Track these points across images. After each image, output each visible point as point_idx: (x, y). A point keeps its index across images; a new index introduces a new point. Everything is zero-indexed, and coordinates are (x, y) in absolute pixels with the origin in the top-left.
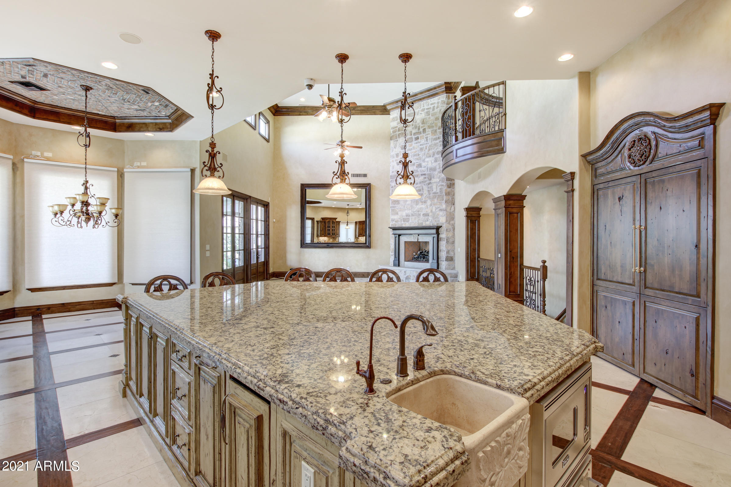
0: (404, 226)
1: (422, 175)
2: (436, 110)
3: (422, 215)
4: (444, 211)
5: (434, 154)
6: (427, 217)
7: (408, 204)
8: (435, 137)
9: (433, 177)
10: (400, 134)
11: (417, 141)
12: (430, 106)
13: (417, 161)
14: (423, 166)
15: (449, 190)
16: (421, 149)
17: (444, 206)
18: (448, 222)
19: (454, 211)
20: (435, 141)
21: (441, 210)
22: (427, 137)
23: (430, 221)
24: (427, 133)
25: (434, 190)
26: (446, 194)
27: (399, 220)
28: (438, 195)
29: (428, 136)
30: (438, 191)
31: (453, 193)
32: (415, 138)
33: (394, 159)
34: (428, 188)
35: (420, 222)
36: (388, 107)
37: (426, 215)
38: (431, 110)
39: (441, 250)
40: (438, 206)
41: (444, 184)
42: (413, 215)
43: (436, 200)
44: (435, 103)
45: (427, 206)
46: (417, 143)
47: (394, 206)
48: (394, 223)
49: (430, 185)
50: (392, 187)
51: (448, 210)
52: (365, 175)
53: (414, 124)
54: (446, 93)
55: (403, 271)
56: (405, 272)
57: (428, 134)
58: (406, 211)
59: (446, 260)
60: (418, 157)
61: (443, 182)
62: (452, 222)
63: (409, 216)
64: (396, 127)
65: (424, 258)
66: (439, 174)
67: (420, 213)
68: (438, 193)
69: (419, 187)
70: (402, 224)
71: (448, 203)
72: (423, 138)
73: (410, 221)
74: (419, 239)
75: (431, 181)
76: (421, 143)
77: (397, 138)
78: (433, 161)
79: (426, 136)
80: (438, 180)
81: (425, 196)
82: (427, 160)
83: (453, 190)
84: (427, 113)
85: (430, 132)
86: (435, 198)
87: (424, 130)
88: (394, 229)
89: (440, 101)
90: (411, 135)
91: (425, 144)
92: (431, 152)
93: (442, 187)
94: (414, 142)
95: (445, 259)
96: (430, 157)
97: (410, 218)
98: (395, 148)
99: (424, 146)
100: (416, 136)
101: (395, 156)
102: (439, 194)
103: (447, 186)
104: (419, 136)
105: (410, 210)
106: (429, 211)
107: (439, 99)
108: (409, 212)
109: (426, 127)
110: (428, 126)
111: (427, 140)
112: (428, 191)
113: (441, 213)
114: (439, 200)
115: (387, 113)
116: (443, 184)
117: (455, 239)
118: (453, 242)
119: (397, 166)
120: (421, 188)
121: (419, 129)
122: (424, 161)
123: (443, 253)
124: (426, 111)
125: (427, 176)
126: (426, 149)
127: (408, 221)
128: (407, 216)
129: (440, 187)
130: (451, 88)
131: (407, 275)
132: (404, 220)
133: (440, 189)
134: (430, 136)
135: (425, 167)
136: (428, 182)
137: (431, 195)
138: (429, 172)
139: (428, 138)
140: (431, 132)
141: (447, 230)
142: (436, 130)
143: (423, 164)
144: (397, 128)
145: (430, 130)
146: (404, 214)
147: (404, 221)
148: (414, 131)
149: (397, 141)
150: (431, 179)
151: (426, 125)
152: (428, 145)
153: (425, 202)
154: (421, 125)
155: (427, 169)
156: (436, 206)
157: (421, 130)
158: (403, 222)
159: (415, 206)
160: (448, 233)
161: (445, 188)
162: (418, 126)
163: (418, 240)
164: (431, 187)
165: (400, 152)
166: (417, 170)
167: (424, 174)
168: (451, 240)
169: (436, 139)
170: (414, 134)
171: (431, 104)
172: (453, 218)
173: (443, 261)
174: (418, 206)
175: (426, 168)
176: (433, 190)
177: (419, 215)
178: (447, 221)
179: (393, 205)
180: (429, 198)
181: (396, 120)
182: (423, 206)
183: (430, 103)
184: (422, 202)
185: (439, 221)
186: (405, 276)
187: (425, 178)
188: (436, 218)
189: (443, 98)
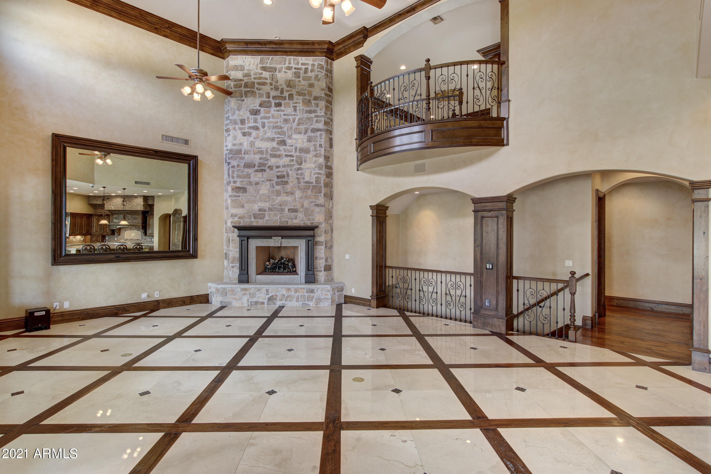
0: (255, 224)
1: (286, 156)
2: (309, 74)
3: (287, 210)
4: (322, 206)
5: (306, 132)
6: (295, 213)
7: (263, 194)
8: (308, 109)
9: (305, 161)
10: (248, 91)
11: (278, 108)
12: (300, 66)
13: (279, 136)
14: (288, 145)
15: (327, 180)
16: (286, 121)
17: (321, 200)
18: (326, 222)
19: (332, 208)
20: (308, 114)
21: (317, 205)
22: (296, 106)
23: (301, 218)
24: (295, 100)
25: (307, 179)
26: (325, 186)
27: (246, 216)
28: (313, 186)
29: (298, 105)
30: (314, 180)
31: (331, 185)
32: (275, 104)
33: (237, 127)
34: (297, 174)
35: (283, 220)
36: (229, 47)
37: (293, 211)
38: (302, 72)
39: (317, 258)
40: (313, 200)
41: (323, 172)
42: (270, 210)
43: (309, 192)
44: (308, 64)
45: (295, 198)
46: (278, 111)
47: (237, 194)
48: (236, 219)
49: (299, 172)
50: (233, 167)
51: (327, 206)
52: (186, 142)
53: (274, 83)
54: (326, 56)
55: (264, 291)
56: (267, 291)
57: (296, 103)
58: (259, 204)
59: (324, 271)
60: (280, 130)
61: (320, 169)
62: (330, 222)
63: (265, 211)
64: (241, 80)
65: (284, 269)
66: (314, 159)
67: (283, 207)
68: (312, 183)
69: (283, 172)
70: (252, 222)
71: (326, 197)
72: (289, 107)
73: (267, 218)
74: (283, 243)
75: (302, 166)
76: (285, 112)
77: (242, 97)
78: (305, 140)
79: (294, 105)
80: (313, 166)
81: (291, 184)
82: (295, 136)
83: (331, 180)
84: (295, 73)
85: (301, 101)
86: (308, 188)
87: (291, 97)
88: (240, 228)
89: (316, 64)
90: (269, 98)
91: (292, 115)
92: (302, 127)
93: (319, 176)
94: (273, 109)
95: (323, 269)
96: (301, 133)
97: (266, 213)
98: (239, 110)
99: (291, 117)
100: (277, 101)
101: (239, 121)
102: (314, 184)
103: (326, 175)
104: (283, 102)
105: (265, 202)
106: (299, 206)
107: (314, 61)
108: (266, 205)
109: (294, 92)
110: (297, 92)
111: (295, 110)
112: (297, 178)
113: (317, 209)
114: (314, 192)
115: (221, 55)
116: (320, 172)
117: (332, 243)
118: (331, 247)
119: (242, 137)
120: (285, 173)
121: (282, 92)
122: (290, 137)
123: (321, 261)
124: (293, 70)
125: (294, 158)
126: (294, 121)
127: (262, 218)
128: (260, 210)
129: (316, 176)
130: (333, 52)
131: (271, 295)
132: (255, 216)
133: (316, 178)
134: (300, 106)
135: (292, 146)
136: (297, 166)
137: (302, 184)
138: (298, 154)
139: (298, 109)
140: (303, 101)
141: (325, 231)
142: (310, 100)
143: (289, 141)
144: (243, 83)
145: (301, 98)
146: (256, 207)
147: (255, 218)
148: (273, 93)
149: (243, 100)
150: (301, 164)
151: (294, 90)
152: (297, 118)
153: (292, 193)
154: (285, 88)
155: (296, 149)
156: (310, 200)
157: (286, 94)
158: (253, 219)
159: (275, 198)
160: (326, 235)
161: (323, 178)
162: (280, 87)
163: (281, 244)
164: (302, 174)
165: (248, 118)
166: (278, 148)
167: (291, 156)
168: (329, 245)
169: (310, 112)
170: (274, 98)
171: (302, 64)
172: (331, 217)
173: (321, 271)
174: (279, 198)
175: (293, 148)
176: (304, 179)
177: (283, 210)
178: (325, 220)
179: (235, 194)
180: (299, 188)
181: (242, 70)
182: (289, 199)
183: (301, 62)
184: (286, 193)
185: (314, 219)
186: (268, 297)
187: (293, 160)
188: (309, 216)
189: (322, 61)
